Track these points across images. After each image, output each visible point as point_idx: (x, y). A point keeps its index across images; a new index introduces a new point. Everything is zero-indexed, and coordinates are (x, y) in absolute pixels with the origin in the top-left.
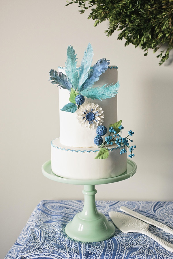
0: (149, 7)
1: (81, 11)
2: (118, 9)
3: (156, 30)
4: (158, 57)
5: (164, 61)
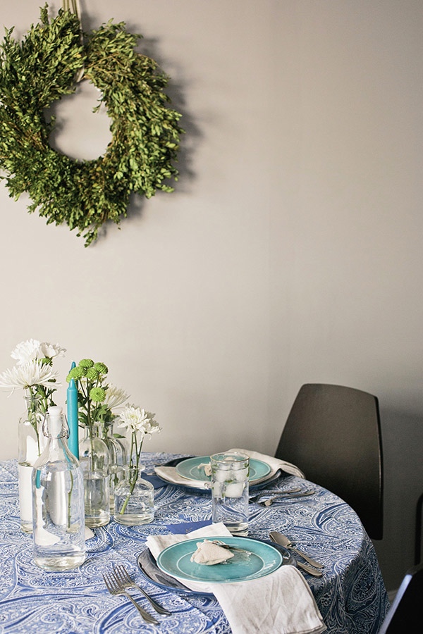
3: (87, 206)
5: (90, 242)
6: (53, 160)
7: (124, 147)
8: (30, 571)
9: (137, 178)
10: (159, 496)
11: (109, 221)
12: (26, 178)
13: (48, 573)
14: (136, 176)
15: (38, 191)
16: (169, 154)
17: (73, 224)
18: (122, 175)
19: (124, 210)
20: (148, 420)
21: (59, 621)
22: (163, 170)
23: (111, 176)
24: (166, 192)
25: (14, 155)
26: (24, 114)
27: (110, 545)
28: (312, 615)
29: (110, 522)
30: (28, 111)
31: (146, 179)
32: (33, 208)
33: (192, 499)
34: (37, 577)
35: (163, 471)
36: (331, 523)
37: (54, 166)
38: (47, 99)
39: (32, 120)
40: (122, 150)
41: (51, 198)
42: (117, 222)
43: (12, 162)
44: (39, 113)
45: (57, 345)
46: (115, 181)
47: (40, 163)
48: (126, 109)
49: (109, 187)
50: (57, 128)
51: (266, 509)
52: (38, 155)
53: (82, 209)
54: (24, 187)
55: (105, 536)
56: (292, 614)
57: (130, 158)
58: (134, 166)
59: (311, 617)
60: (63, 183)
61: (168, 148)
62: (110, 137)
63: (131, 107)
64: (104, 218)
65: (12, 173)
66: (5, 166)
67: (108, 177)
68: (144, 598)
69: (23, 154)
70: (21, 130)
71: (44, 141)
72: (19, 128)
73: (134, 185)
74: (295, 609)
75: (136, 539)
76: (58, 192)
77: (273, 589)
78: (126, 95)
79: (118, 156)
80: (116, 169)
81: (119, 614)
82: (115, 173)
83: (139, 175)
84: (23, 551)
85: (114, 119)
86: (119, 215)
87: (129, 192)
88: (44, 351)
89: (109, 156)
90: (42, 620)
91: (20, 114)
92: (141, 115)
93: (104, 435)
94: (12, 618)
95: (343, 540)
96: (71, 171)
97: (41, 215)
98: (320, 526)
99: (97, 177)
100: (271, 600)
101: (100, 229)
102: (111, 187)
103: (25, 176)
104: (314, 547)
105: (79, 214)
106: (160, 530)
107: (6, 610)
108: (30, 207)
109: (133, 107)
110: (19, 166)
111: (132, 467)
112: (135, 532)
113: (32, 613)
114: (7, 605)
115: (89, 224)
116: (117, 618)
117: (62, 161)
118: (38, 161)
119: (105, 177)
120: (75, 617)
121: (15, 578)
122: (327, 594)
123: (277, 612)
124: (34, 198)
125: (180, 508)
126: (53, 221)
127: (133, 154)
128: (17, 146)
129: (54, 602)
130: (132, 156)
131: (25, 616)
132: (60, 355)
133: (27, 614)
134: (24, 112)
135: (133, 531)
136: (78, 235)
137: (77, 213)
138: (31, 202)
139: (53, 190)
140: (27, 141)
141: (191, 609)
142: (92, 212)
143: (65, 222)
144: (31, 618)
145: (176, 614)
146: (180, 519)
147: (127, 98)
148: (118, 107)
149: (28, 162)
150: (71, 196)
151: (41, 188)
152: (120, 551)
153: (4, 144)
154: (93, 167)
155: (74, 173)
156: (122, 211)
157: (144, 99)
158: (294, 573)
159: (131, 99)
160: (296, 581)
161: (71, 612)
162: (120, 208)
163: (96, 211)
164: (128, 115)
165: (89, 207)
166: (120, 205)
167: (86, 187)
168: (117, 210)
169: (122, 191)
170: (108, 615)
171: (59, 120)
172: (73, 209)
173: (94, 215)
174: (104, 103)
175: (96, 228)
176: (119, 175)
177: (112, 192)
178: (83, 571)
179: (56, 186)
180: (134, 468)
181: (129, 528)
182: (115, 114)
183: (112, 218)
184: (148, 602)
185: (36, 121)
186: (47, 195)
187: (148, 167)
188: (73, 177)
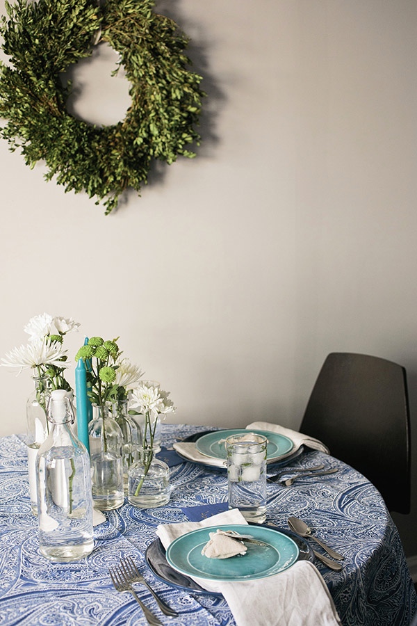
0: (96, 144)
1: (11, 149)
2: (60, 148)
3: (106, 173)
4: (105, 204)
5: (110, 210)
6: (70, 126)
7: (143, 112)
8: (35, 561)
9: (157, 144)
10: (177, 473)
11: (129, 188)
12: (42, 145)
13: (53, 564)
14: (156, 141)
15: (54, 158)
16: (191, 119)
17: (92, 192)
18: (142, 141)
19: (144, 177)
20: (161, 400)
21: (58, 623)
22: (184, 135)
23: (131, 142)
24: (187, 157)
25: (30, 122)
26: (38, 79)
27: (121, 532)
28: (329, 617)
29: (124, 505)
30: (43, 76)
31: (166, 145)
32: (50, 176)
33: (211, 478)
34: (41, 569)
35: (182, 448)
36: (354, 506)
37: (70, 132)
38: (63, 63)
39: (47, 84)
40: (142, 115)
41: (68, 166)
42: (138, 190)
43: (27, 129)
44: (54, 78)
45: (71, 320)
46: (135, 147)
47: (56, 129)
48: (145, 72)
49: (128, 153)
50: (75, 93)
51: (286, 490)
52: (54, 121)
53: (101, 176)
54: (40, 155)
55: (118, 520)
56: (307, 617)
57: (150, 123)
58: (155, 132)
59: (328, 619)
60: (81, 150)
61: (189, 113)
62: (129, 102)
63: (150, 70)
64: (123, 186)
65: (28, 140)
66: (20, 133)
67: (127, 143)
68: (150, 595)
69: (38, 121)
70: (36, 96)
71: (60, 107)
72: (33, 93)
73: (154, 151)
74: (310, 610)
75: (148, 524)
76: (76, 159)
77: (287, 589)
78: (145, 58)
79: (138, 121)
80: (136, 135)
81: (124, 614)
82: (135, 139)
83: (159, 140)
84: (30, 538)
85: (133, 82)
86: (139, 181)
87: (149, 158)
88: (57, 326)
89: (128, 121)
90: (41, 622)
91: (34, 79)
92: (161, 78)
93: (118, 414)
94: (9, 619)
95: (365, 527)
96: (88, 137)
97: (58, 183)
98: (342, 509)
99: (116, 144)
100: (285, 600)
101: (120, 197)
102: (131, 153)
103: (40, 143)
104: (335, 534)
105: (98, 181)
106: (175, 514)
107: (4, 609)
108: (47, 175)
109: (153, 70)
110: (33, 133)
111: (146, 448)
112: (149, 516)
113: (31, 613)
114: (6, 603)
115: (108, 192)
116: (119, 619)
117: (79, 127)
118: (54, 127)
119: (124, 143)
120: (75, 618)
121: (19, 570)
122: (347, 589)
123: (291, 615)
124: (51, 166)
125: (198, 488)
126: (71, 189)
127: (153, 119)
128: (32, 112)
129: (55, 600)
130: (152, 121)
131: (23, 616)
132: (74, 330)
133: (26, 614)
134: (39, 77)
135: (146, 515)
136: (97, 203)
137: (96, 180)
138: (48, 170)
139: (70, 157)
140: (42, 107)
141: (199, 609)
142: (111, 179)
143: (84, 190)
144: (29, 619)
145: (183, 615)
146: (196, 500)
147: (146, 61)
148: (137, 70)
149: (43, 128)
150: (89, 164)
151: (57, 156)
152: (131, 539)
153: (19, 111)
154: (112, 132)
155: (92, 140)
156: (143, 178)
157: (164, 61)
158: (310, 570)
159: (150, 61)
160: (313, 579)
161: (72, 612)
162: (140, 174)
163: (115, 178)
164: (147, 79)
165: (108, 174)
166: (140, 171)
167: (105, 154)
168: (137, 176)
169: (142, 157)
170: (111, 615)
171: (76, 85)
172: (91, 177)
173: (113, 182)
174: (123, 66)
175: (117, 196)
176: (139, 141)
177: (132, 158)
178: (90, 561)
179: (73, 153)
180: (148, 449)
181: (143, 511)
182: (135, 78)
183: (132, 185)
184: (155, 600)
185: (51, 86)
186: (65, 163)
187: (168, 132)
188: (91, 144)
